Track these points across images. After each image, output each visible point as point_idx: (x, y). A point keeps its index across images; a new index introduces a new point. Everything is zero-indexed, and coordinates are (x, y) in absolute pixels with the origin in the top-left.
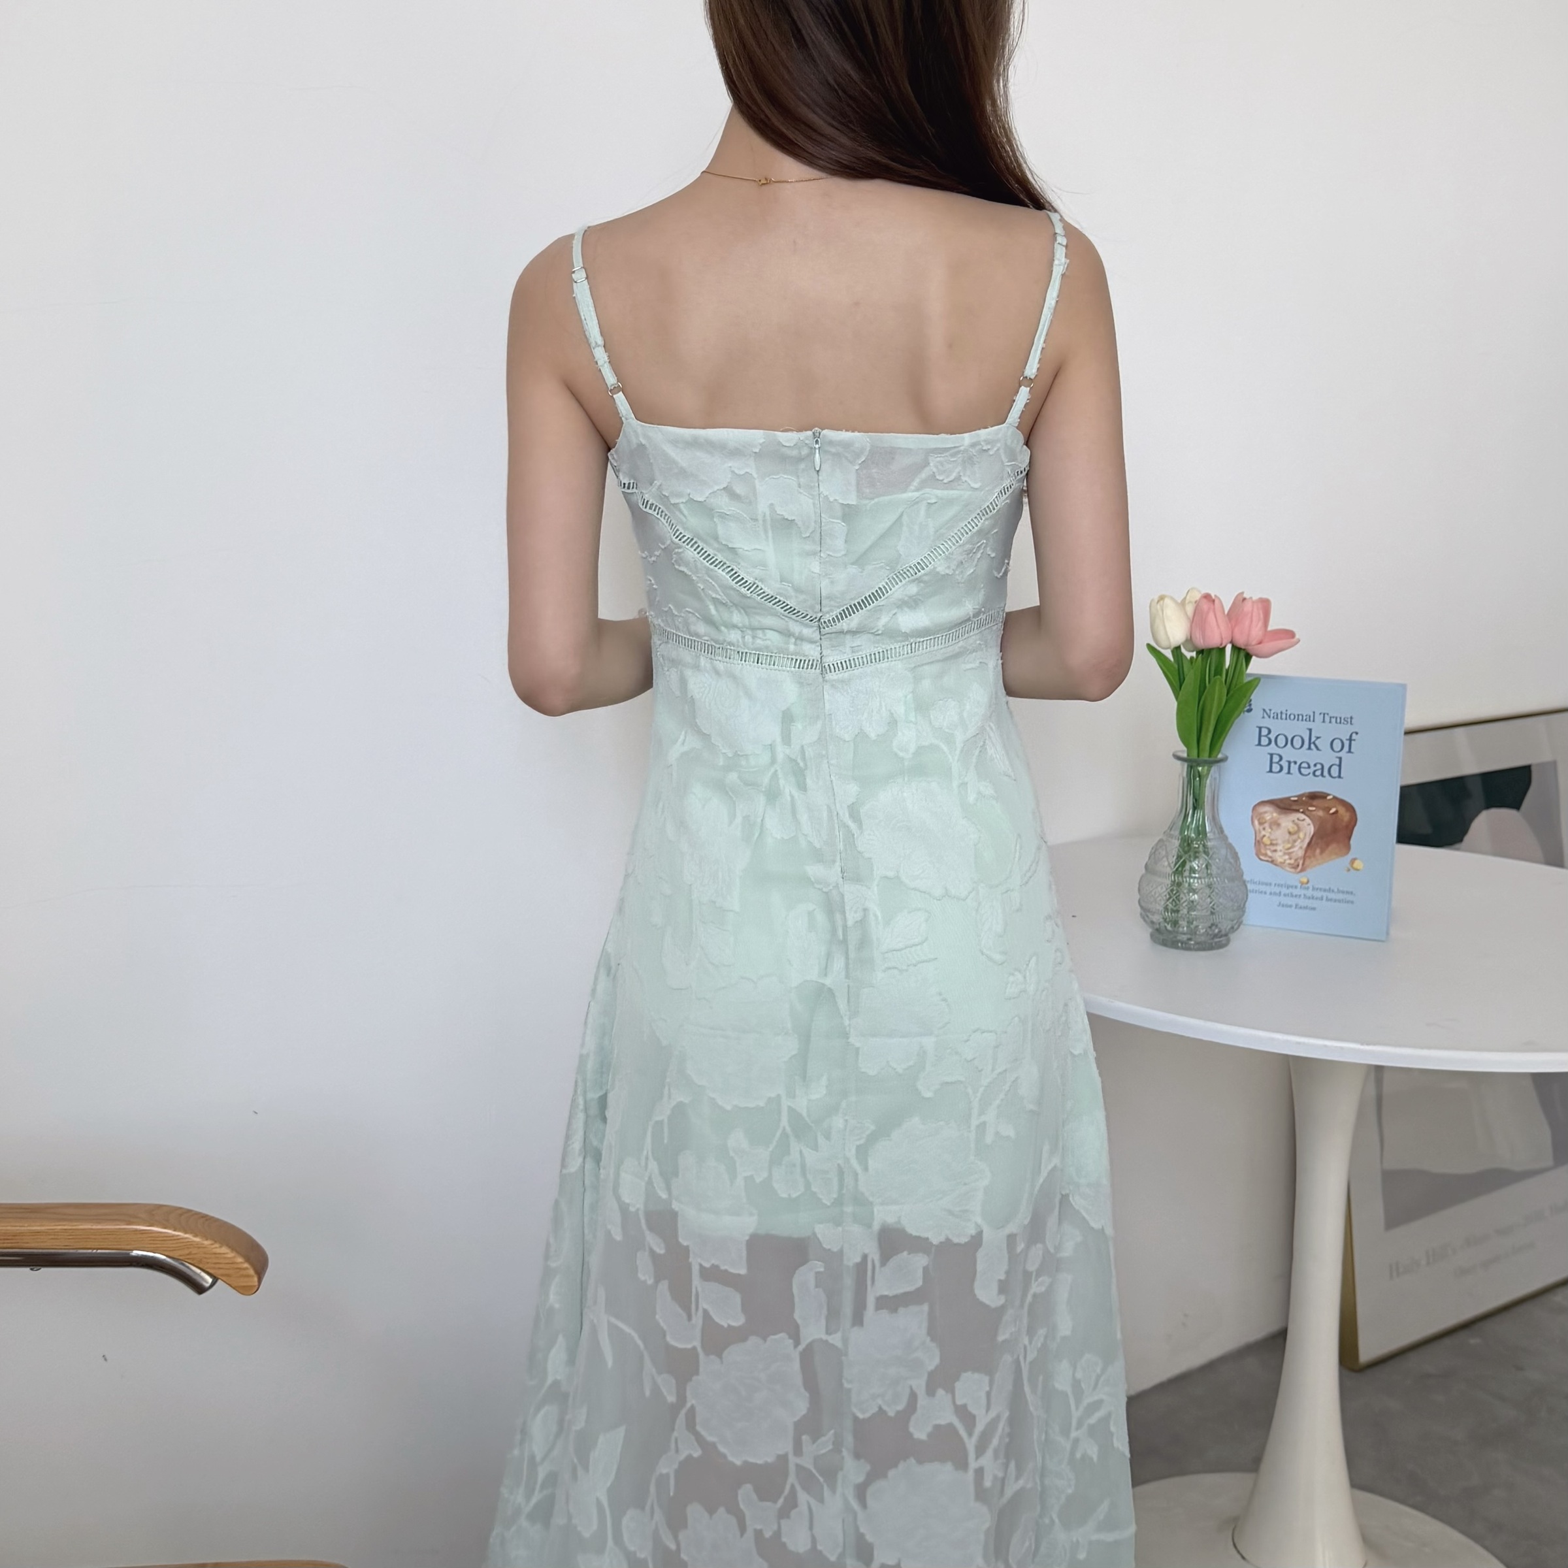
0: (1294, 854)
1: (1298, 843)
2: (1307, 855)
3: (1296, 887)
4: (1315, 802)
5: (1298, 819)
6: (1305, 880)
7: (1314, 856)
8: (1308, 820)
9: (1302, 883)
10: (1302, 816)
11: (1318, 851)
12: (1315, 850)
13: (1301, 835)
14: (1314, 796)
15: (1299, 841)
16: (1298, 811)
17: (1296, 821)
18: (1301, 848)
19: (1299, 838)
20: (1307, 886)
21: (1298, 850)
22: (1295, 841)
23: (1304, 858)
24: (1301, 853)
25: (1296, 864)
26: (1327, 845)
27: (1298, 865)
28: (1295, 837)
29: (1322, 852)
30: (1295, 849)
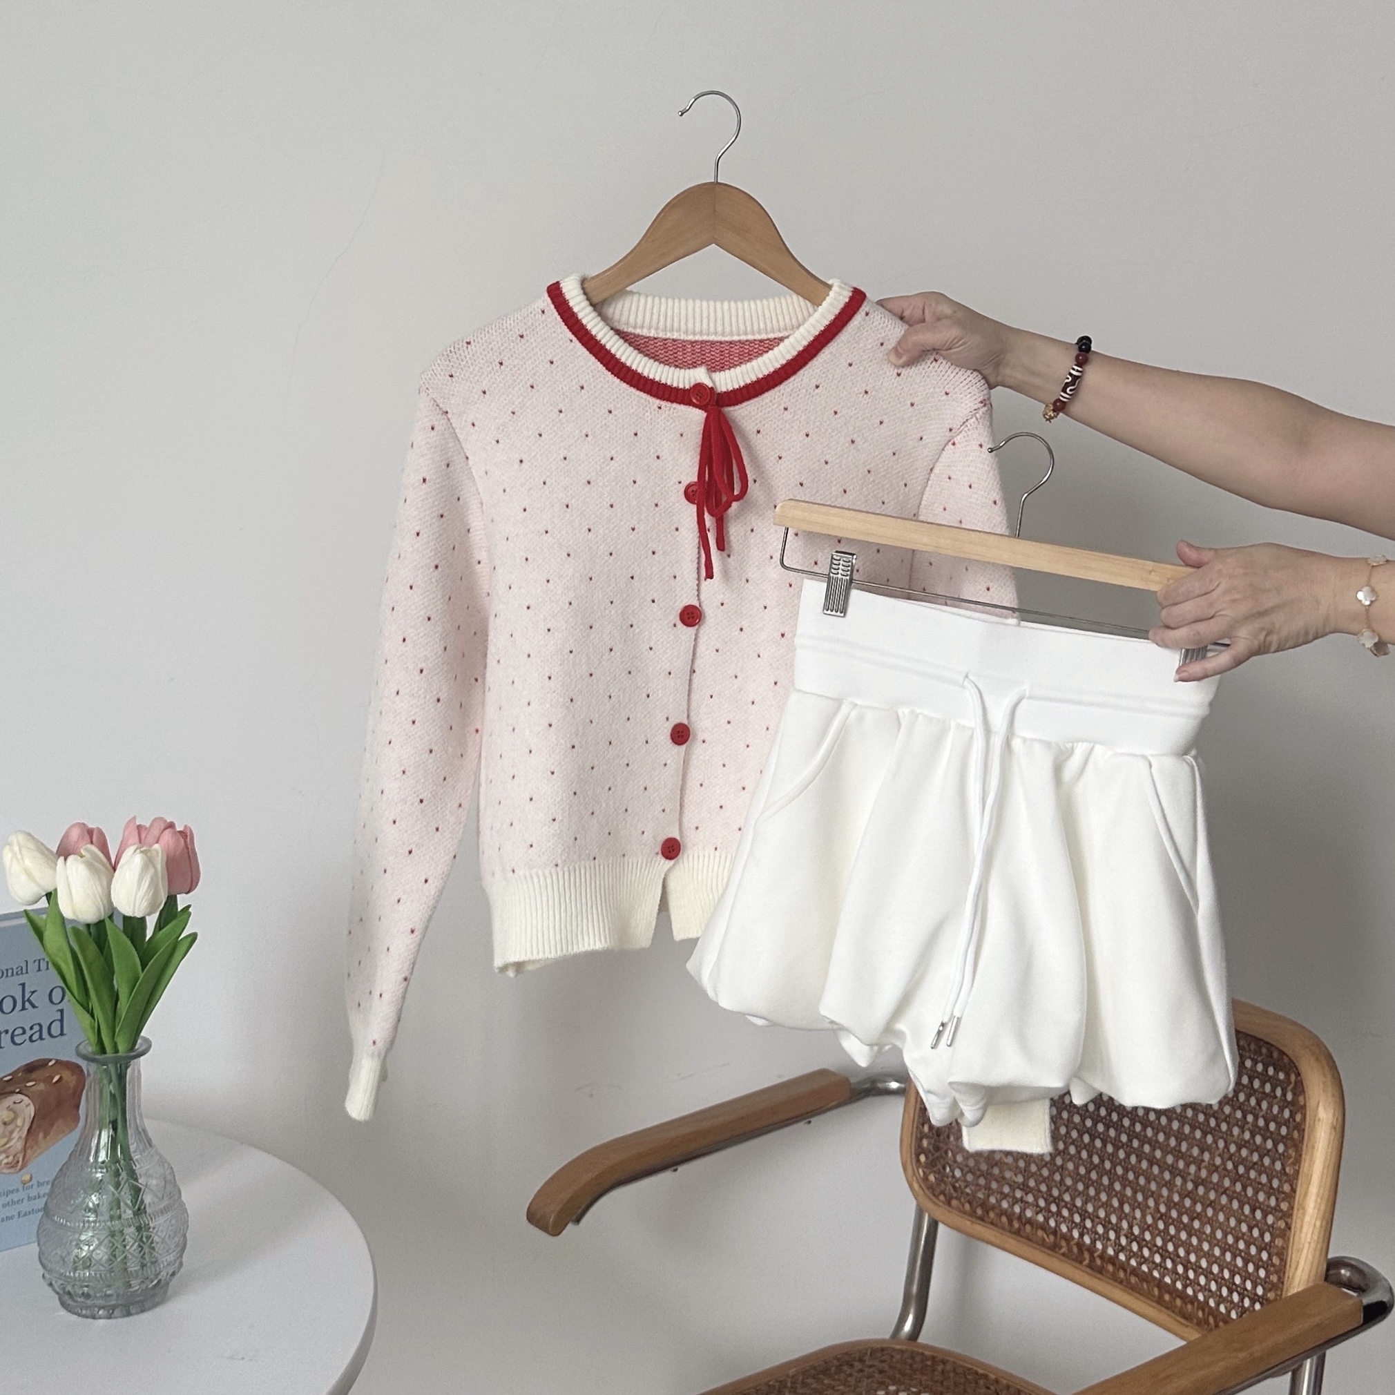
0: (12, 1149)
1: (15, 1135)
2: (28, 1145)
3: (18, 1190)
4: (34, 1076)
5: (15, 1103)
6: (27, 1177)
7: (37, 1143)
8: (26, 1099)
9: (24, 1183)
10: (20, 1097)
11: (41, 1135)
12: (38, 1135)
13: (19, 1122)
14: (31, 1068)
15: (18, 1130)
16: (13, 1092)
17: (12, 1106)
18: (20, 1138)
19: (17, 1126)
20: (30, 1184)
21: (17, 1143)
22: (11, 1132)
23: (25, 1149)
24: (20, 1146)
25: (15, 1161)
26: (52, 1125)
27: (18, 1162)
28: (10, 1127)
29: (46, 1134)
30: (12, 1143)
